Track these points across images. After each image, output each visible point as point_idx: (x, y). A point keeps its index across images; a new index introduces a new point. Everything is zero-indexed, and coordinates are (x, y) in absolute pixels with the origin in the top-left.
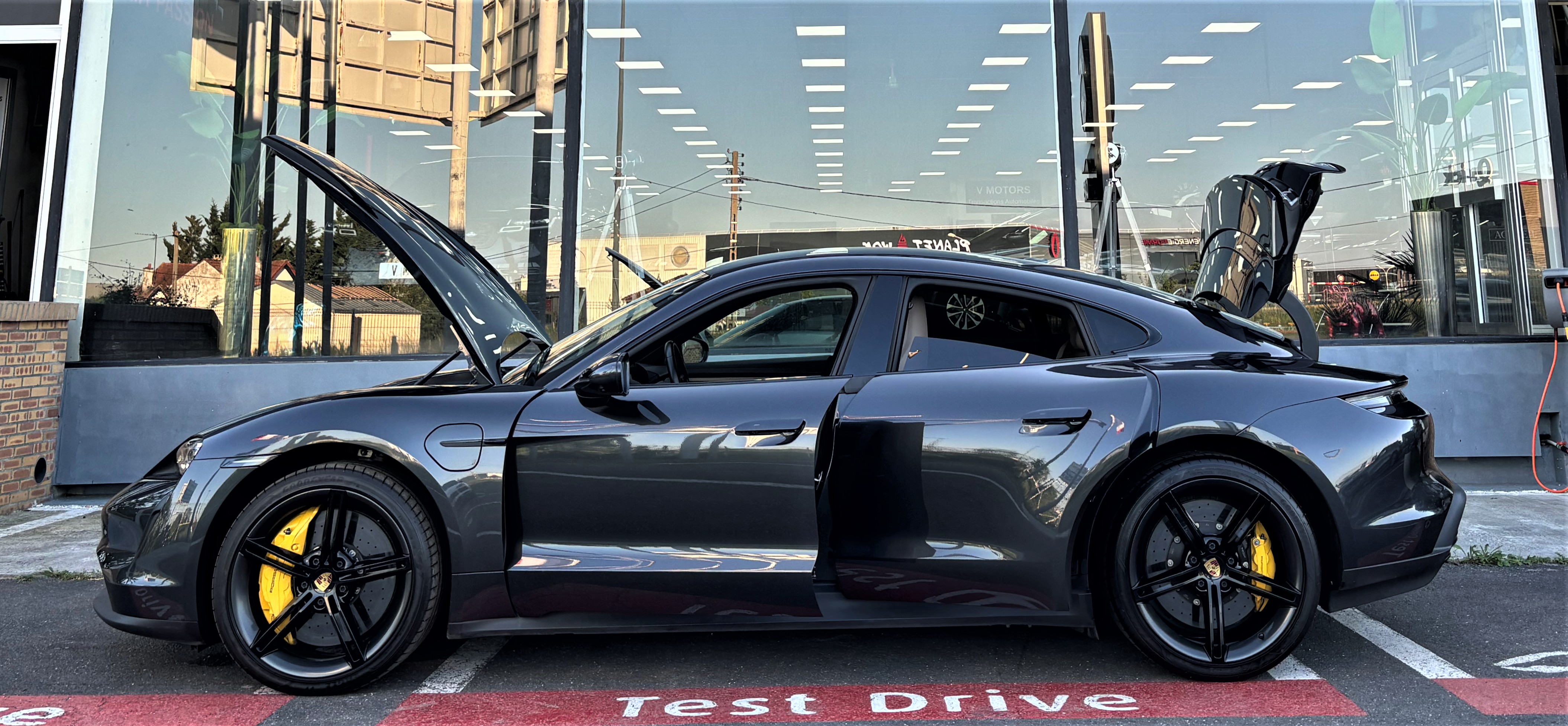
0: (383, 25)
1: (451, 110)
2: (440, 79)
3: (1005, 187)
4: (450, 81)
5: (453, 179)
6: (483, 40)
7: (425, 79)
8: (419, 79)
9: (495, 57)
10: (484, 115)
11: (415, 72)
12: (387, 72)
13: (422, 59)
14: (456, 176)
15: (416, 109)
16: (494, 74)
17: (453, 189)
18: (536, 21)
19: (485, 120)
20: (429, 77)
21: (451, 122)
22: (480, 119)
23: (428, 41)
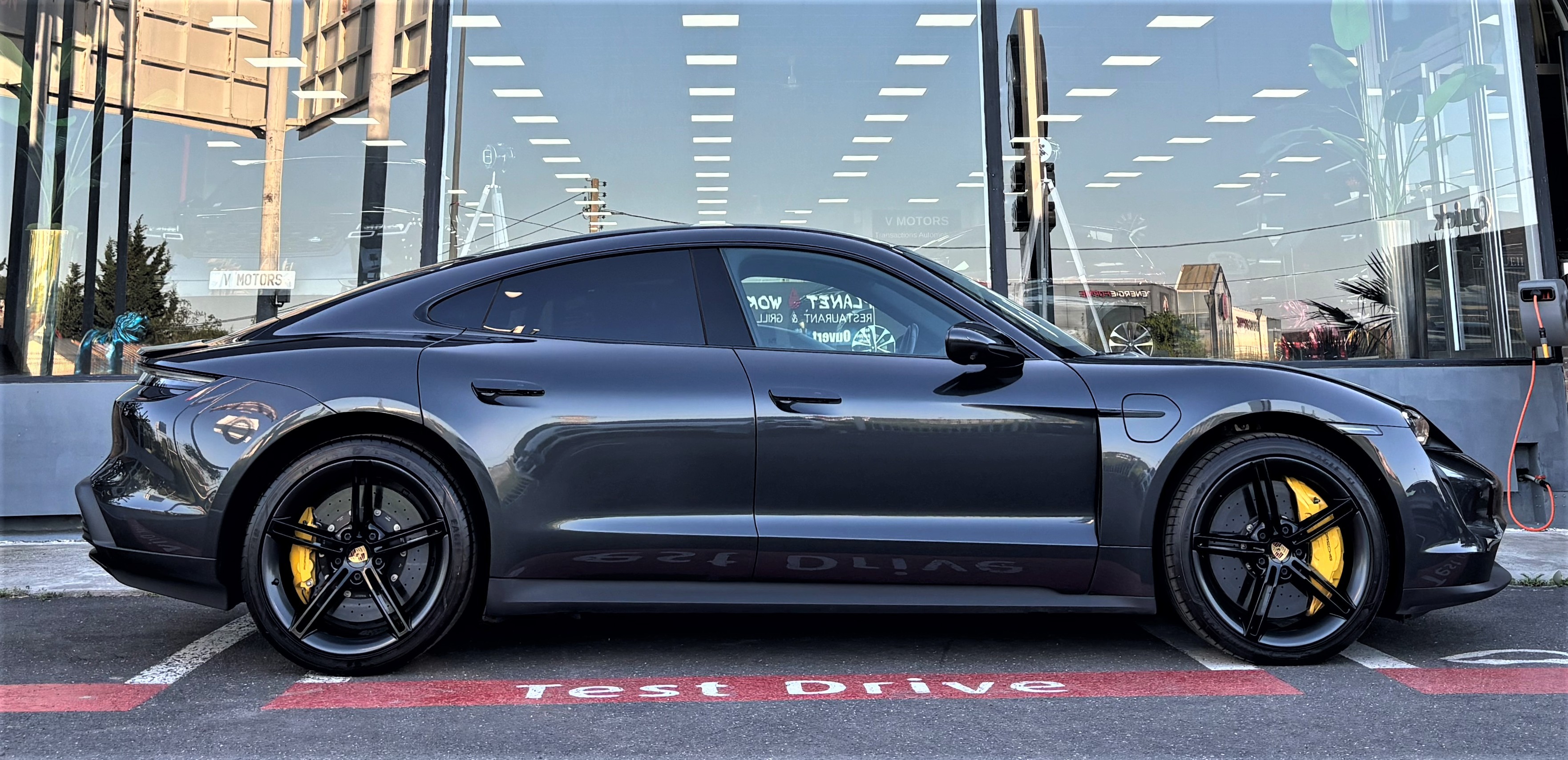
0: (187, 15)
1: (265, 117)
2: (253, 81)
3: (919, 218)
4: (265, 84)
5: (267, 201)
6: (304, 36)
7: (236, 80)
8: (228, 80)
9: (318, 55)
10: (304, 123)
11: (224, 72)
12: (191, 72)
13: (232, 57)
14: (269, 198)
15: (225, 116)
16: (317, 76)
17: (266, 212)
18: (369, 12)
19: (305, 130)
20: (240, 78)
21: (265, 132)
22: (299, 128)
23: (240, 36)
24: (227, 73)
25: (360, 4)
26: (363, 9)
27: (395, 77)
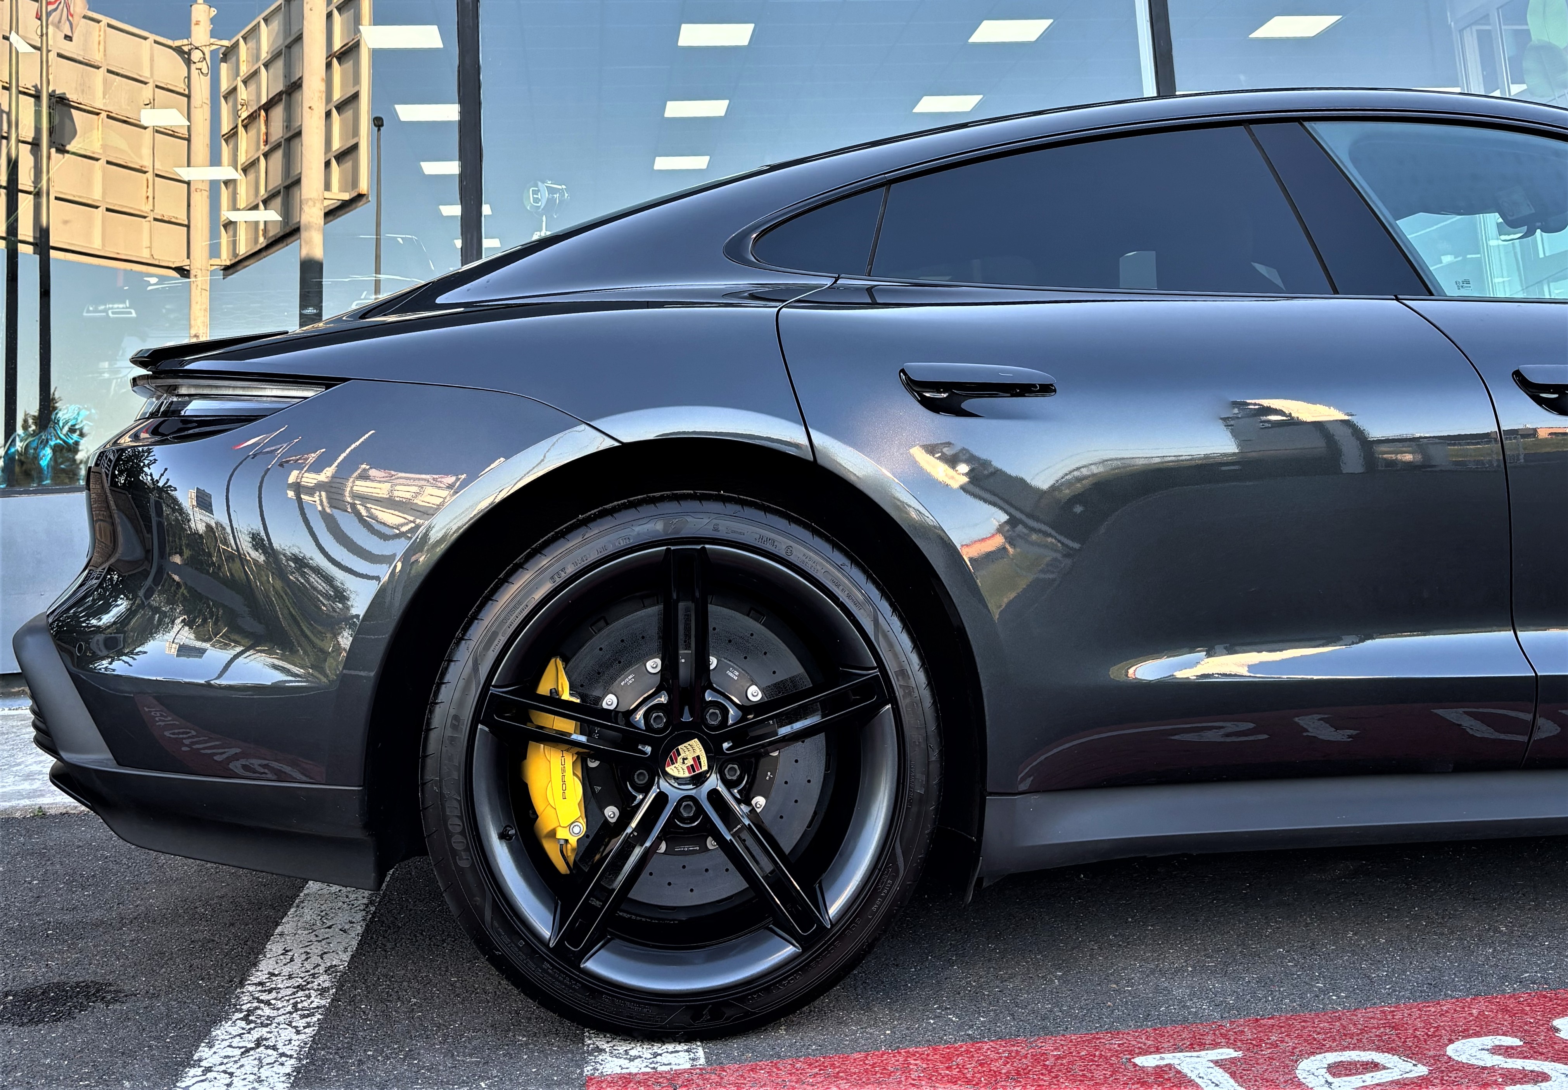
0: (101, 151)
1: (188, 257)
2: (173, 220)
4: (186, 223)
7: (155, 219)
8: (147, 219)
9: (239, 192)
10: (228, 263)
11: (142, 211)
12: (108, 210)
13: (150, 194)
15: (145, 256)
18: (292, 143)
19: (228, 269)
20: (159, 217)
21: (188, 271)
22: (223, 267)
23: (157, 175)
24: (146, 212)
25: (281, 135)
26: (285, 140)
27: (326, 203)
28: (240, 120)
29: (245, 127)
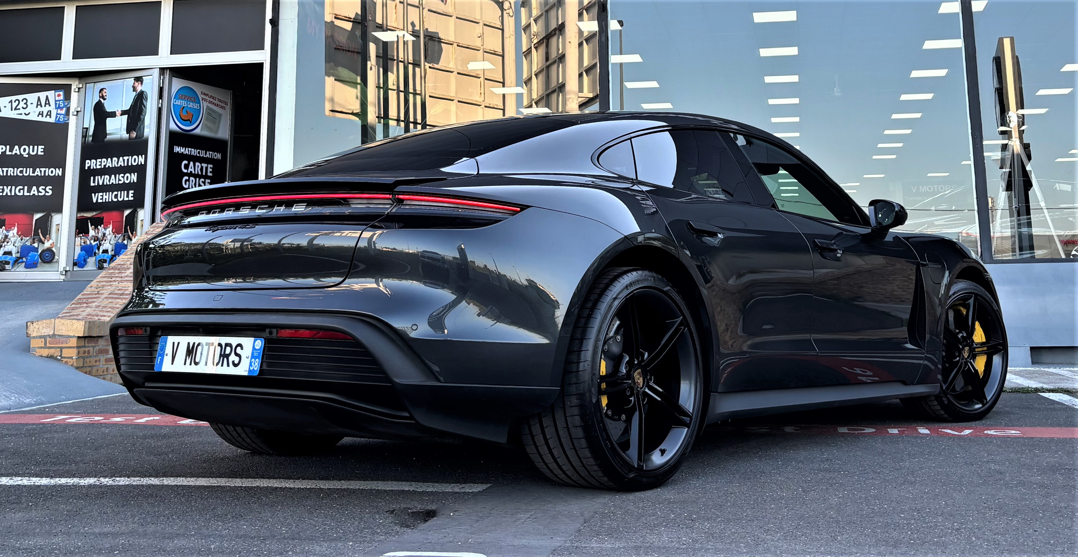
0: (455, 67)
6: (524, 78)
7: (485, 107)
8: (481, 107)
9: (533, 89)
12: (458, 101)
13: (482, 91)
16: (533, 102)
20: (487, 105)
23: (486, 79)
24: (480, 102)
25: (556, 55)
26: (558, 58)
27: (580, 99)
28: (533, 44)
29: (536, 48)
